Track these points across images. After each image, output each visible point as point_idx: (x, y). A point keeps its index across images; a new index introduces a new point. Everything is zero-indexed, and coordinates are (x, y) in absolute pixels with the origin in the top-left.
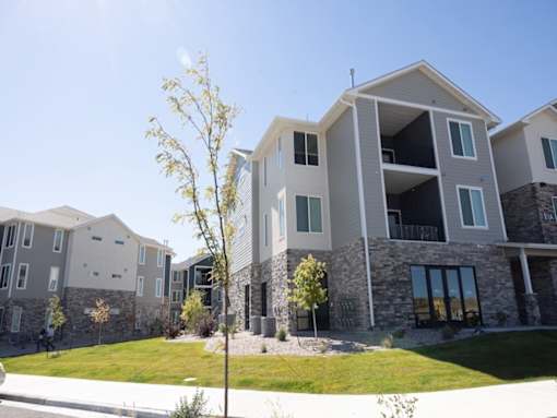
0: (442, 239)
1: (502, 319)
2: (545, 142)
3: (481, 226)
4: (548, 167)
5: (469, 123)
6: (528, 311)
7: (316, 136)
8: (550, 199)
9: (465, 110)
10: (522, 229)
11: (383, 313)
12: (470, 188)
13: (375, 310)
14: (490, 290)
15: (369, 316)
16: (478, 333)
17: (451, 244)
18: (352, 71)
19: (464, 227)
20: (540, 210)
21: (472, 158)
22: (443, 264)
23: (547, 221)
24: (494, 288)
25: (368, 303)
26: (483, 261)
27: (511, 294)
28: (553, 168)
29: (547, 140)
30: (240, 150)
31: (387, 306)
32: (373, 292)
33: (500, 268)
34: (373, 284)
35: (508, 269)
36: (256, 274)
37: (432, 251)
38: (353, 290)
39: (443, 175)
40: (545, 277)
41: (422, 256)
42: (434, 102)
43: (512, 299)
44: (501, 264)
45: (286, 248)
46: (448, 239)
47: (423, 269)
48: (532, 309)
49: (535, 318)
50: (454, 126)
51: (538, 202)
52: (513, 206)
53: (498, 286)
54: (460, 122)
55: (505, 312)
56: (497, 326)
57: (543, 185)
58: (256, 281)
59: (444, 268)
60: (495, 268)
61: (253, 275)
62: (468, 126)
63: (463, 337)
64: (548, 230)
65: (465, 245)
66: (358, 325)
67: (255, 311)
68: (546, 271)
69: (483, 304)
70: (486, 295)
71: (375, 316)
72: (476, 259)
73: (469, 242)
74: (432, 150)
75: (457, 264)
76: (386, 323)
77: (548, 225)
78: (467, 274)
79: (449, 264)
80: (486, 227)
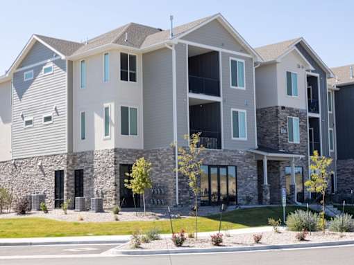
0: (219, 147)
1: (249, 200)
2: (289, 74)
3: (243, 137)
4: (288, 94)
5: (243, 61)
6: (264, 195)
7: (135, 57)
8: (285, 118)
9: (241, 51)
10: (267, 138)
11: (184, 196)
12: (239, 110)
13: (179, 194)
14: (243, 182)
15: (176, 198)
16: (238, 208)
17: (224, 150)
18: (172, 18)
19: (233, 138)
20: (279, 126)
21: (242, 88)
22: (219, 164)
23: (282, 134)
24: (246, 180)
25: (175, 190)
26: (242, 162)
27: (255, 184)
28: (291, 95)
29: (290, 73)
30: (38, 36)
31: (186, 192)
32: (179, 183)
33: (251, 167)
34: (179, 178)
35: (255, 168)
36: (71, 162)
37: (213, 156)
38: (163, 180)
39: (224, 101)
40: (277, 173)
41: (207, 159)
42: (223, 45)
43: (255, 187)
44: (252, 164)
45: (114, 147)
46: (223, 147)
47: (207, 167)
48: (266, 194)
49: (266, 200)
50: (234, 63)
51: (279, 120)
52: (263, 120)
53: (249, 179)
54: (238, 60)
55: (251, 196)
56: (246, 205)
57: (283, 108)
58: (70, 168)
59: (219, 167)
60: (248, 167)
61: (68, 162)
62: (242, 63)
63: (230, 210)
64: (282, 140)
65: (233, 151)
66: (167, 203)
67: (70, 192)
68: (277, 169)
69: (239, 190)
70: (241, 185)
71: (179, 198)
72: (238, 161)
73: (234, 149)
74: (219, 82)
75: (226, 164)
76: (185, 203)
77: (282, 137)
78: (232, 171)
79: (222, 164)
80: (246, 139)
